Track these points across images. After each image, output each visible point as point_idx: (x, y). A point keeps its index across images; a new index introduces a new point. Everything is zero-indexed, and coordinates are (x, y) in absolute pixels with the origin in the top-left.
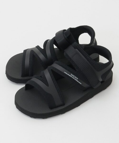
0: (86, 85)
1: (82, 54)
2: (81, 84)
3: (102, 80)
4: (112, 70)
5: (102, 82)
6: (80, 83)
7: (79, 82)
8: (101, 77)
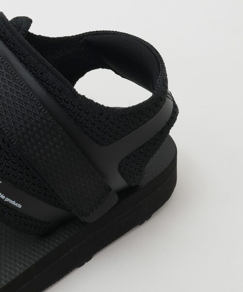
0: (45, 211)
1: (21, 61)
2: (20, 206)
3: (127, 181)
4: (171, 134)
5: (123, 194)
6: (13, 203)
7: (7, 200)
8: (119, 171)
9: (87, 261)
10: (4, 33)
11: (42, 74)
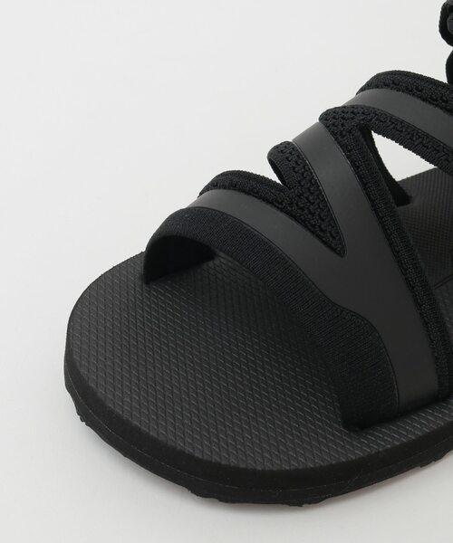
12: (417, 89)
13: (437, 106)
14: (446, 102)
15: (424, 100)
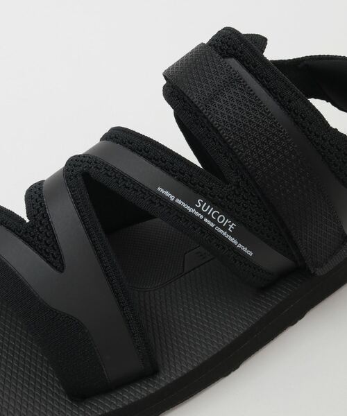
2: (251, 254)
6: (245, 249)
7: (240, 246)
9: (300, 319)
10: (241, 52)
11: (290, 101)
12: (129, 142)
13: (141, 155)
14: (147, 152)
15: (133, 150)
